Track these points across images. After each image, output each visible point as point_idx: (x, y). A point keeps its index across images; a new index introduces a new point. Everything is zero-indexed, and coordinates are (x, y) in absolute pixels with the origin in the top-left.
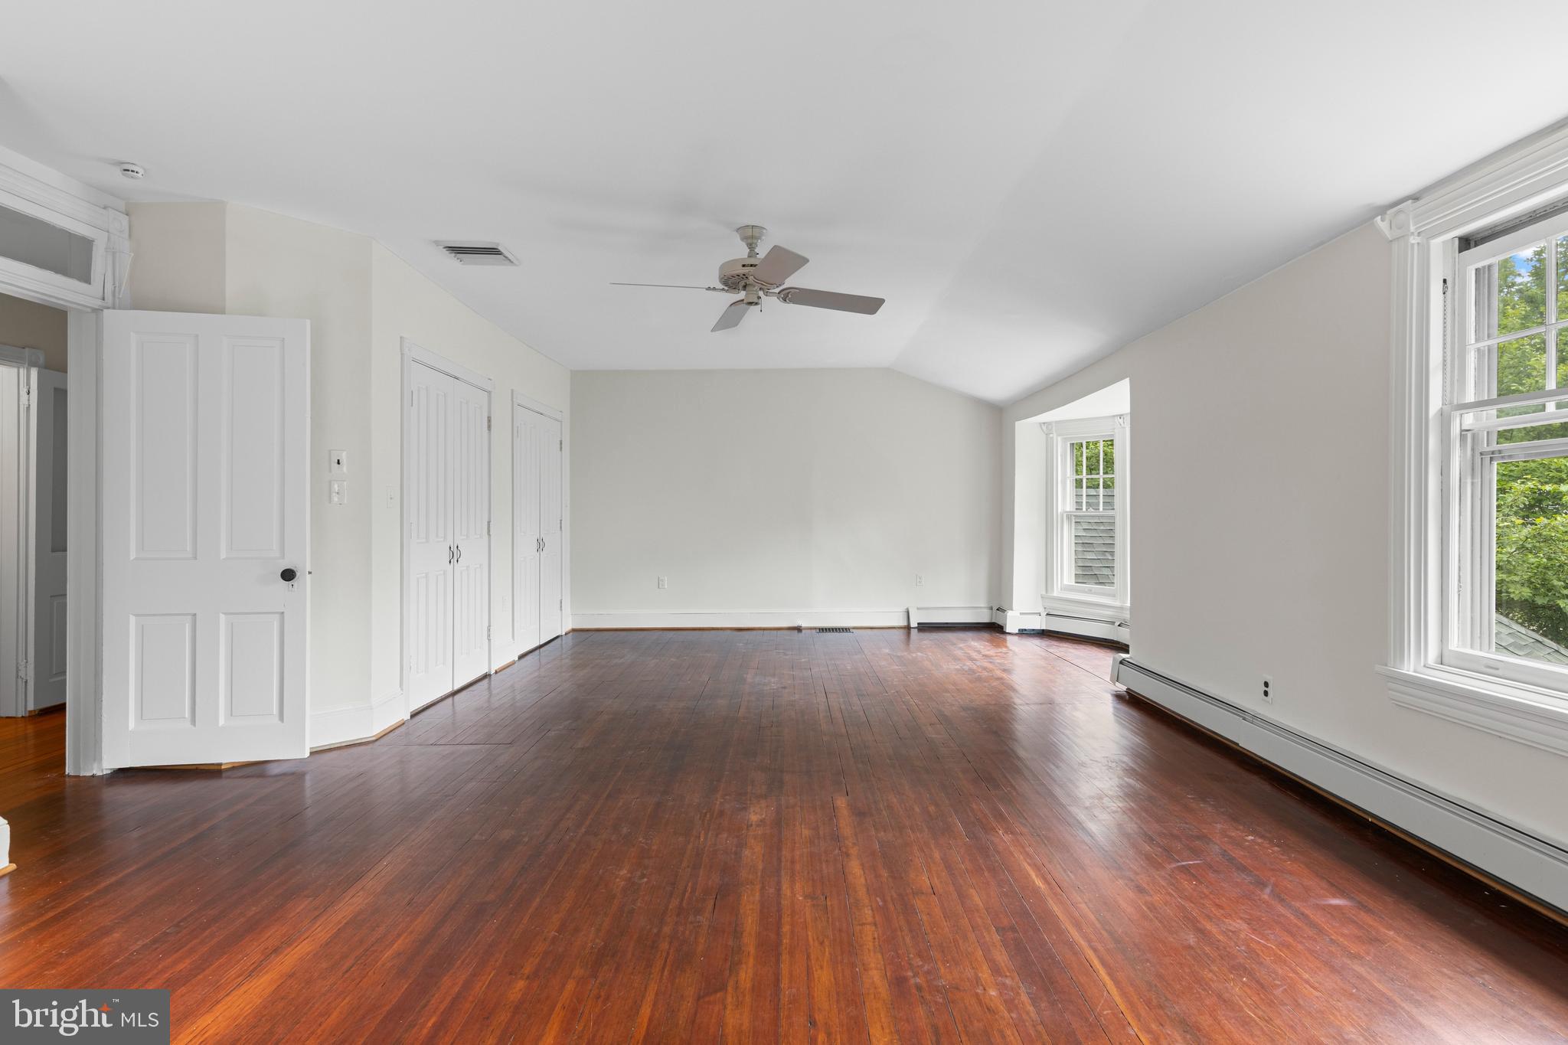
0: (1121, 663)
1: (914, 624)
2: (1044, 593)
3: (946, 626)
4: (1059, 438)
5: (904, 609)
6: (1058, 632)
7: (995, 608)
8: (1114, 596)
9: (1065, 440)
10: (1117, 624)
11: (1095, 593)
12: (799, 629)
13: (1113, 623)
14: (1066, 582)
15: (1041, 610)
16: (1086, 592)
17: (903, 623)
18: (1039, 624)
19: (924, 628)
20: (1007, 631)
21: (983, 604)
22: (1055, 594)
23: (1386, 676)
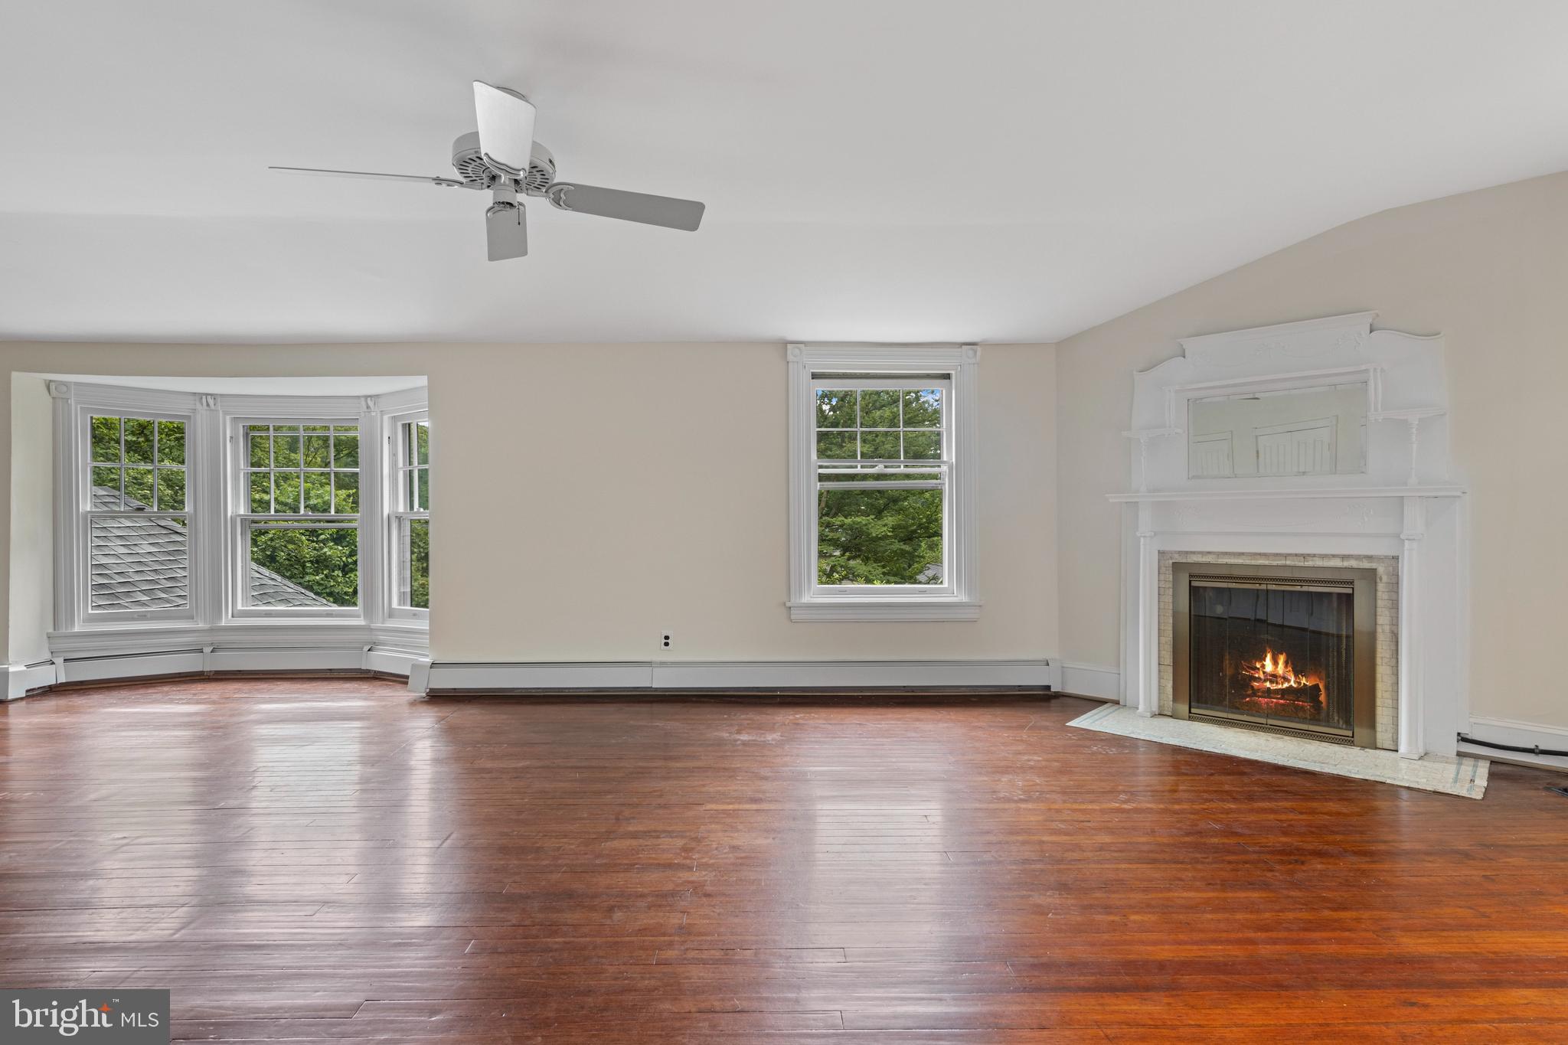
0: (431, 667)
2: (53, 631)
8: (192, 618)
13: (201, 651)
20: (6, 699)
23: (790, 608)
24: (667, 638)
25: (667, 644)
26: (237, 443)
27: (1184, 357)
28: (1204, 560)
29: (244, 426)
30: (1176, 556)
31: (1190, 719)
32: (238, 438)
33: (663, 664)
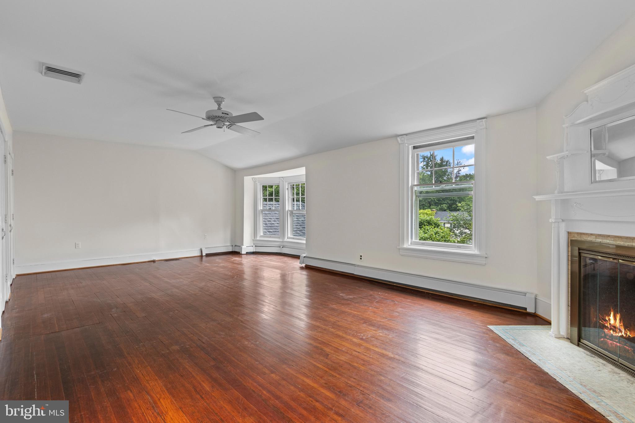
0: (304, 257)
1: (204, 254)
2: (253, 239)
3: (216, 254)
4: (259, 183)
5: (199, 249)
6: (259, 252)
7: (234, 246)
8: (279, 238)
9: (260, 184)
10: (281, 247)
11: (272, 237)
12: (154, 261)
13: (280, 247)
14: (261, 234)
15: (252, 245)
16: (269, 237)
17: (199, 254)
18: (252, 250)
19: (208, 255)
20: (242, 253)
21: (229, 245)
22: (258, 239)
23: (399, 249)
24: (361, 256)
25: (361, 259)
26: (289, 190)
27: (587, 101)
28: (589, 239)
29: (291, 185)
30: (576, 235)
31: (578, 345)
32: (289, 189)
33: (358, 266)
